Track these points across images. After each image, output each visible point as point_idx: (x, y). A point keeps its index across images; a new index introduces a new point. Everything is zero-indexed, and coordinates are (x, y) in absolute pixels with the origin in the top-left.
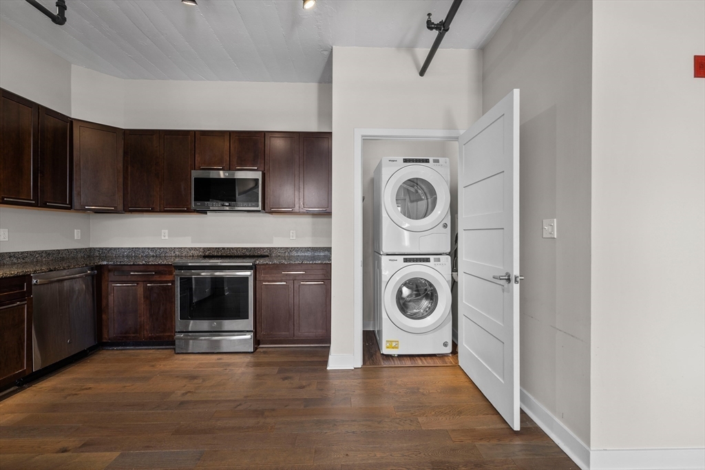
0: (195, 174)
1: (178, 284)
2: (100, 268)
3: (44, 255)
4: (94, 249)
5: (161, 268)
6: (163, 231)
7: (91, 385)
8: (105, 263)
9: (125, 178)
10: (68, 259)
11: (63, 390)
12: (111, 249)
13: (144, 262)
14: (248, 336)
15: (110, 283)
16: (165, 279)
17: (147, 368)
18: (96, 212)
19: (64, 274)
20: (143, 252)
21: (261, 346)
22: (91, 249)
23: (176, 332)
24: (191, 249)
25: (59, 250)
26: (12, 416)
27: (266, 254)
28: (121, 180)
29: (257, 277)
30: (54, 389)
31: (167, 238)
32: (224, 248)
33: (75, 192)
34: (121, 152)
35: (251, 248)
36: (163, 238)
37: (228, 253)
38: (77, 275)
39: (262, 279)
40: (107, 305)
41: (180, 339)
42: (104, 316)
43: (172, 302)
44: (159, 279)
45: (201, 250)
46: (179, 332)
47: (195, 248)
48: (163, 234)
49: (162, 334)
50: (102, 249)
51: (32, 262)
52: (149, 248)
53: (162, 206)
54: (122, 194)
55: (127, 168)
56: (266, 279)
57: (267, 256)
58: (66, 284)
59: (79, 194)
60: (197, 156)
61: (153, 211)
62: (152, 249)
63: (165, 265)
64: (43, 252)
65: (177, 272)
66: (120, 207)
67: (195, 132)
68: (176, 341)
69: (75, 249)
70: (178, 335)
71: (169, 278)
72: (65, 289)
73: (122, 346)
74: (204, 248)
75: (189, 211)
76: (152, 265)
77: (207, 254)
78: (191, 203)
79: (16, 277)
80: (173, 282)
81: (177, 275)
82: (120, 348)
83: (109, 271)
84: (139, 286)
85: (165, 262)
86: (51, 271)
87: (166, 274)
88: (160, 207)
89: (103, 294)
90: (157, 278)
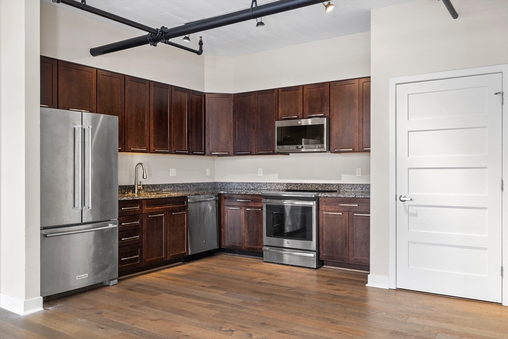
0: (278, 124)
1: (264, 209)
2: (219, 195)
3: (192, 186)
4: (217, 183)
5: (255, 197)
6: (259, 169)
7: (215, 268)
8: (222, 192)
9: (234, 130)
10: (203, 189)
11: (202, 267)
12: (227, 183)
13: (244, 193)
14: (312, 255)
15: (225, 207)
16: (257, 206)
17: (245, 266)
18: (219, 155)
19: (202, 198)
20: (246, 186)
21: (324, 266)
22: (215, 182)
23: (264, 246)
24: (278, 184)
25: (198, 183)
26: (182, 272)
27: (335, 189)
28: (232, 132)
29: (320, 207)
30: (198, 266)
31: (261, 175)
32: (301, 184)
33: (207, 143)
34: (232, 111)
35: (323, 184)
36: (259, 175)
37: (304, 188)
38: (208, 199)
39: (323, 209)
40: (224, 222)
41: (266, 250)
42: (222, 230)
43: (262, 223)
44: (253, 205)
45: (285, 185)
46: (266, 246)
47: (281, 183)
48: (259, 172)
49: (255, 247)
50: (222, 183)
51: (186, 190)
52: (250, 183)
53: (257, 150)
54: (233, 143)
55: (235, 122)
56: (327, 209)
57: (336, 191)
58: (203, 204)
59: (209, 145)
60: (279, 108)
61: (251, 154)
62: (252, 184)
63: (257, 195)
64: (191, 184)
65: (264, 200)
66: (232, 152)
67: (278, 89)
68: (264, 252)
69: (207, 183)
70: (265, 248)
71: (259, 205)
72: (202, 207)
73: (233, 253)
74: (287, 184)
75: (274, 153)
76: (249, 195)
77: (289, 188)
78: (275, 148)
79: (182, 197)
80: (262, 208)
81: (264, 203)
82: (231, 254)
83: (225, 198)
84: (242, 209)
85: (257, 193)
86: (196, 195)
87: (257, 202)
88: (255, 151)
89: (222, 214)
90: (252, 204)
